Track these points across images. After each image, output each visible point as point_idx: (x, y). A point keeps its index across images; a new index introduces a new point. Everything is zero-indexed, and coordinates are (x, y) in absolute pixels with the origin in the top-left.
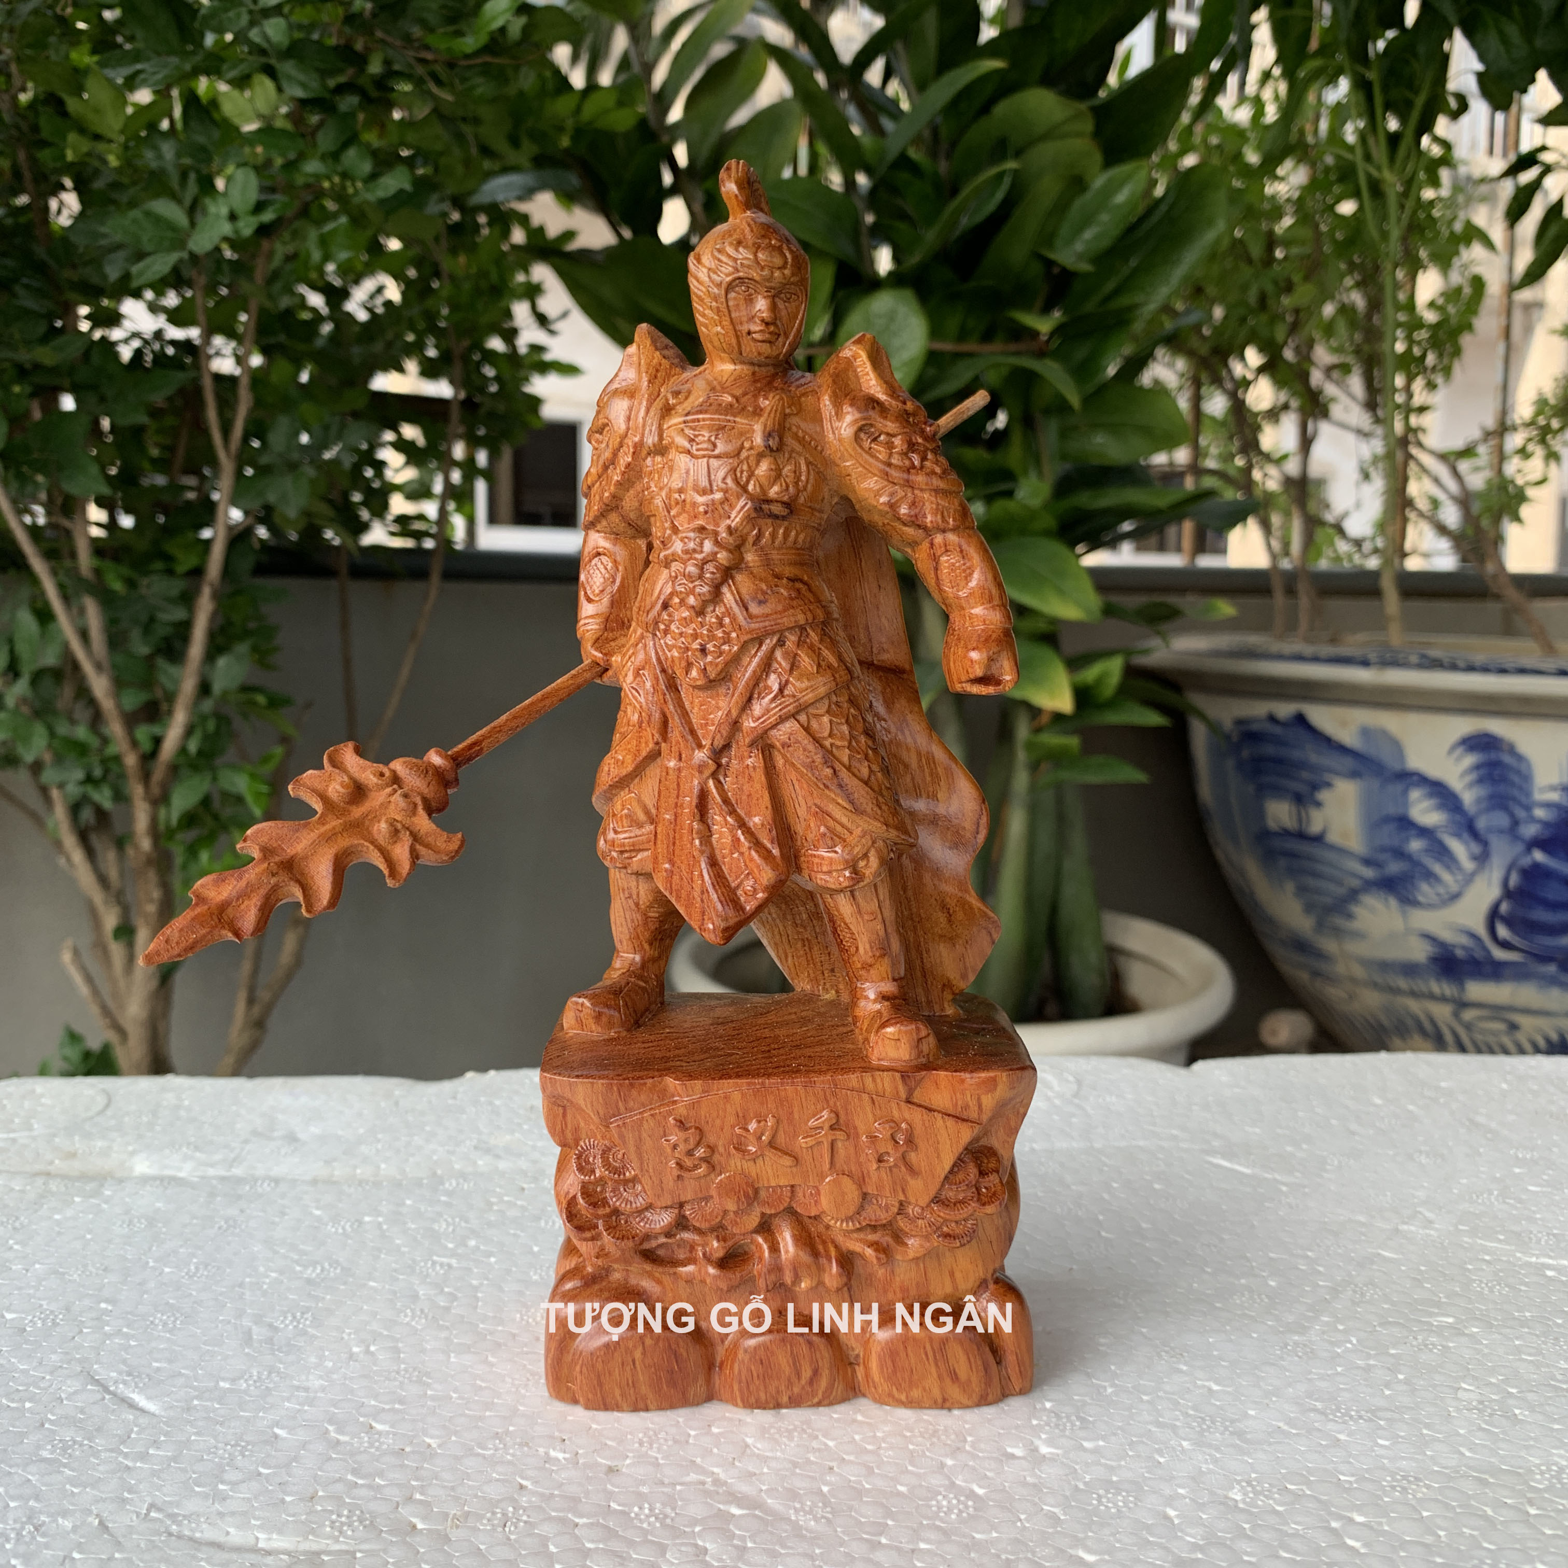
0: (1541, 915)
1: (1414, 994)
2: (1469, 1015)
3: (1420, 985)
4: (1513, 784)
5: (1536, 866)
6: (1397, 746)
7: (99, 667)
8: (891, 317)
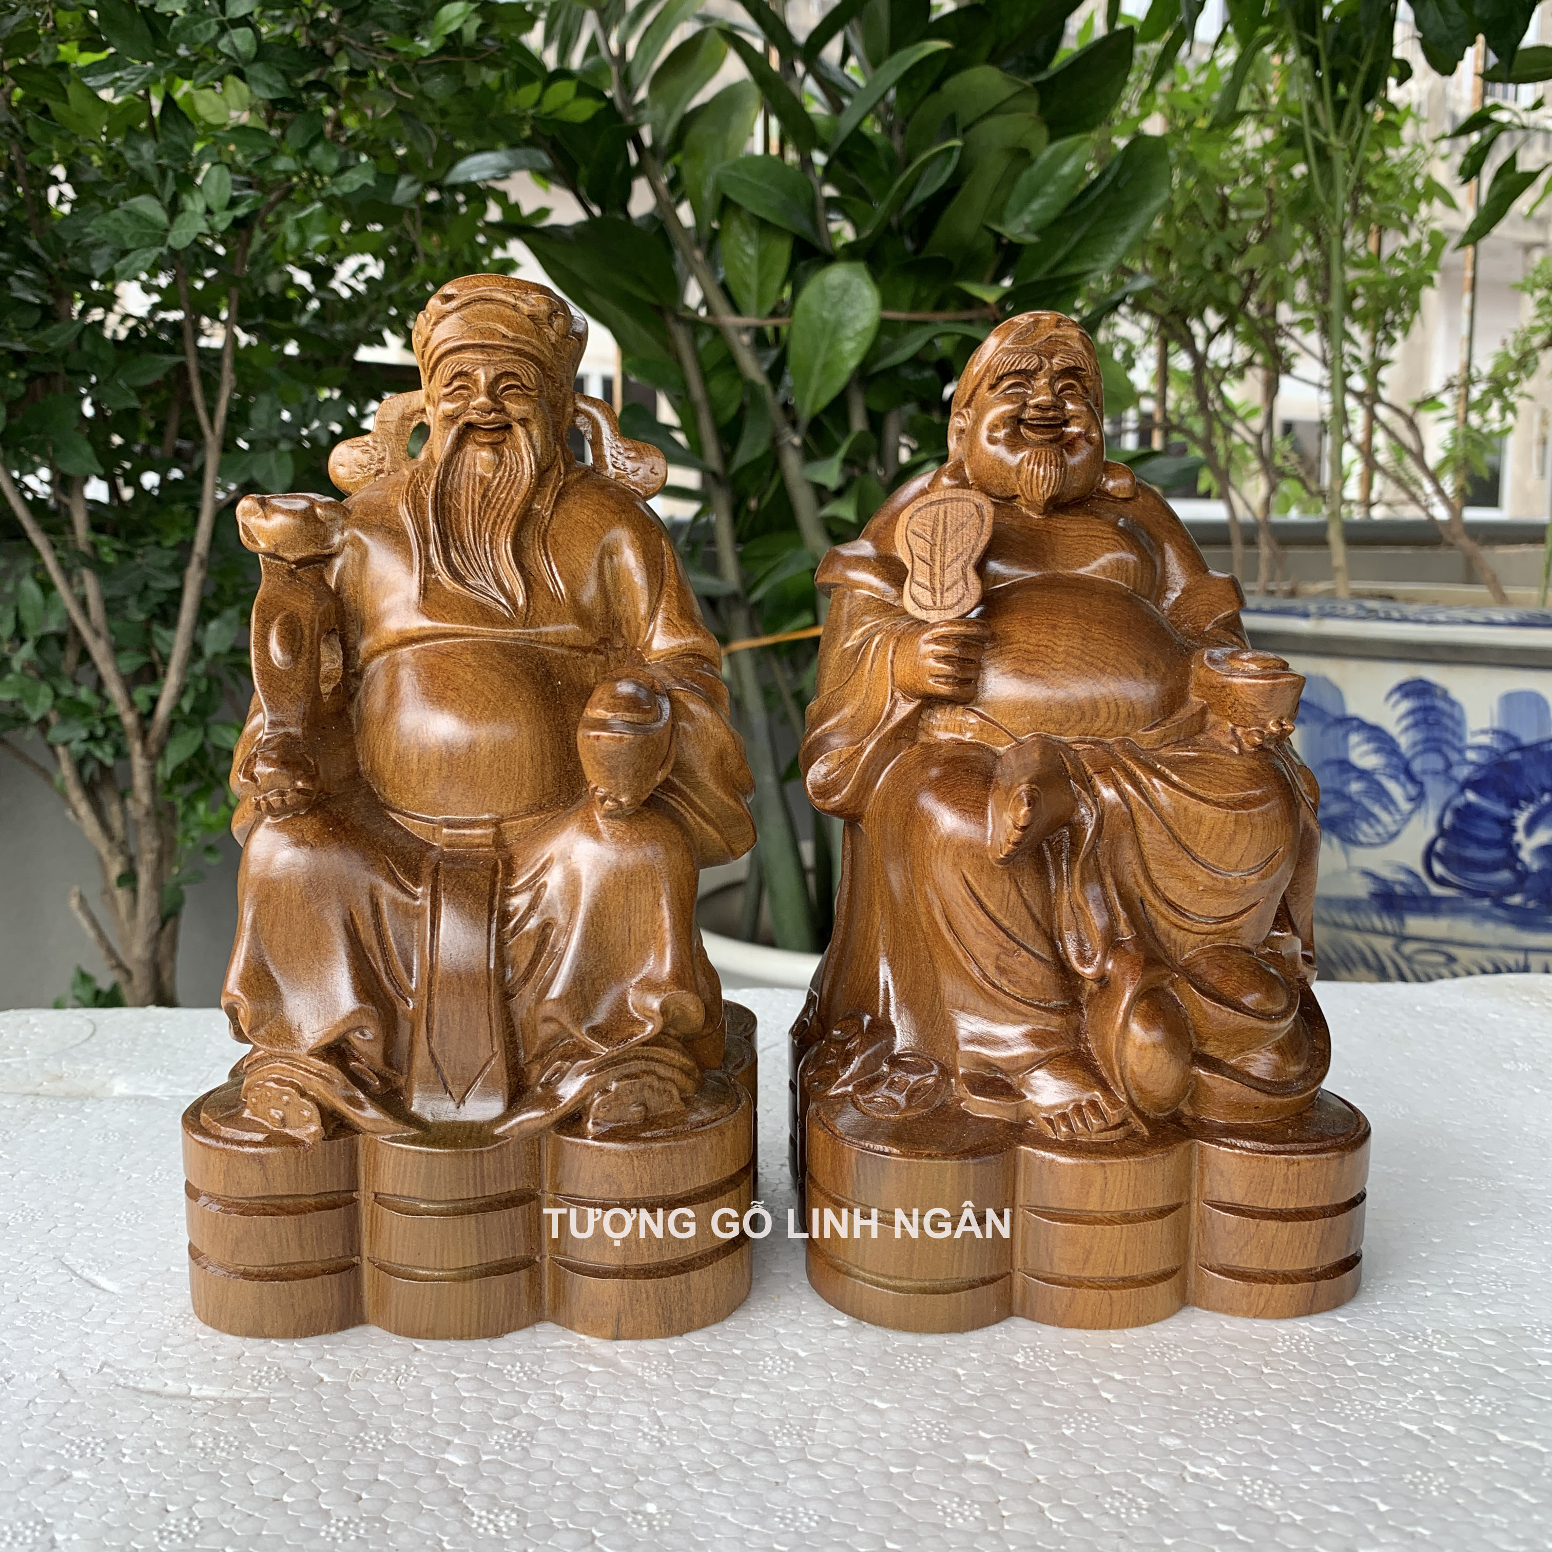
0: (1474, 853)
1: (1357, 929)
2: (1409, 948)
3: (1362, 921)
4: (1446, 729)
5: (1469, 805)
6: (1337, 693)
7: (97, 633)
8: (845, 289)
